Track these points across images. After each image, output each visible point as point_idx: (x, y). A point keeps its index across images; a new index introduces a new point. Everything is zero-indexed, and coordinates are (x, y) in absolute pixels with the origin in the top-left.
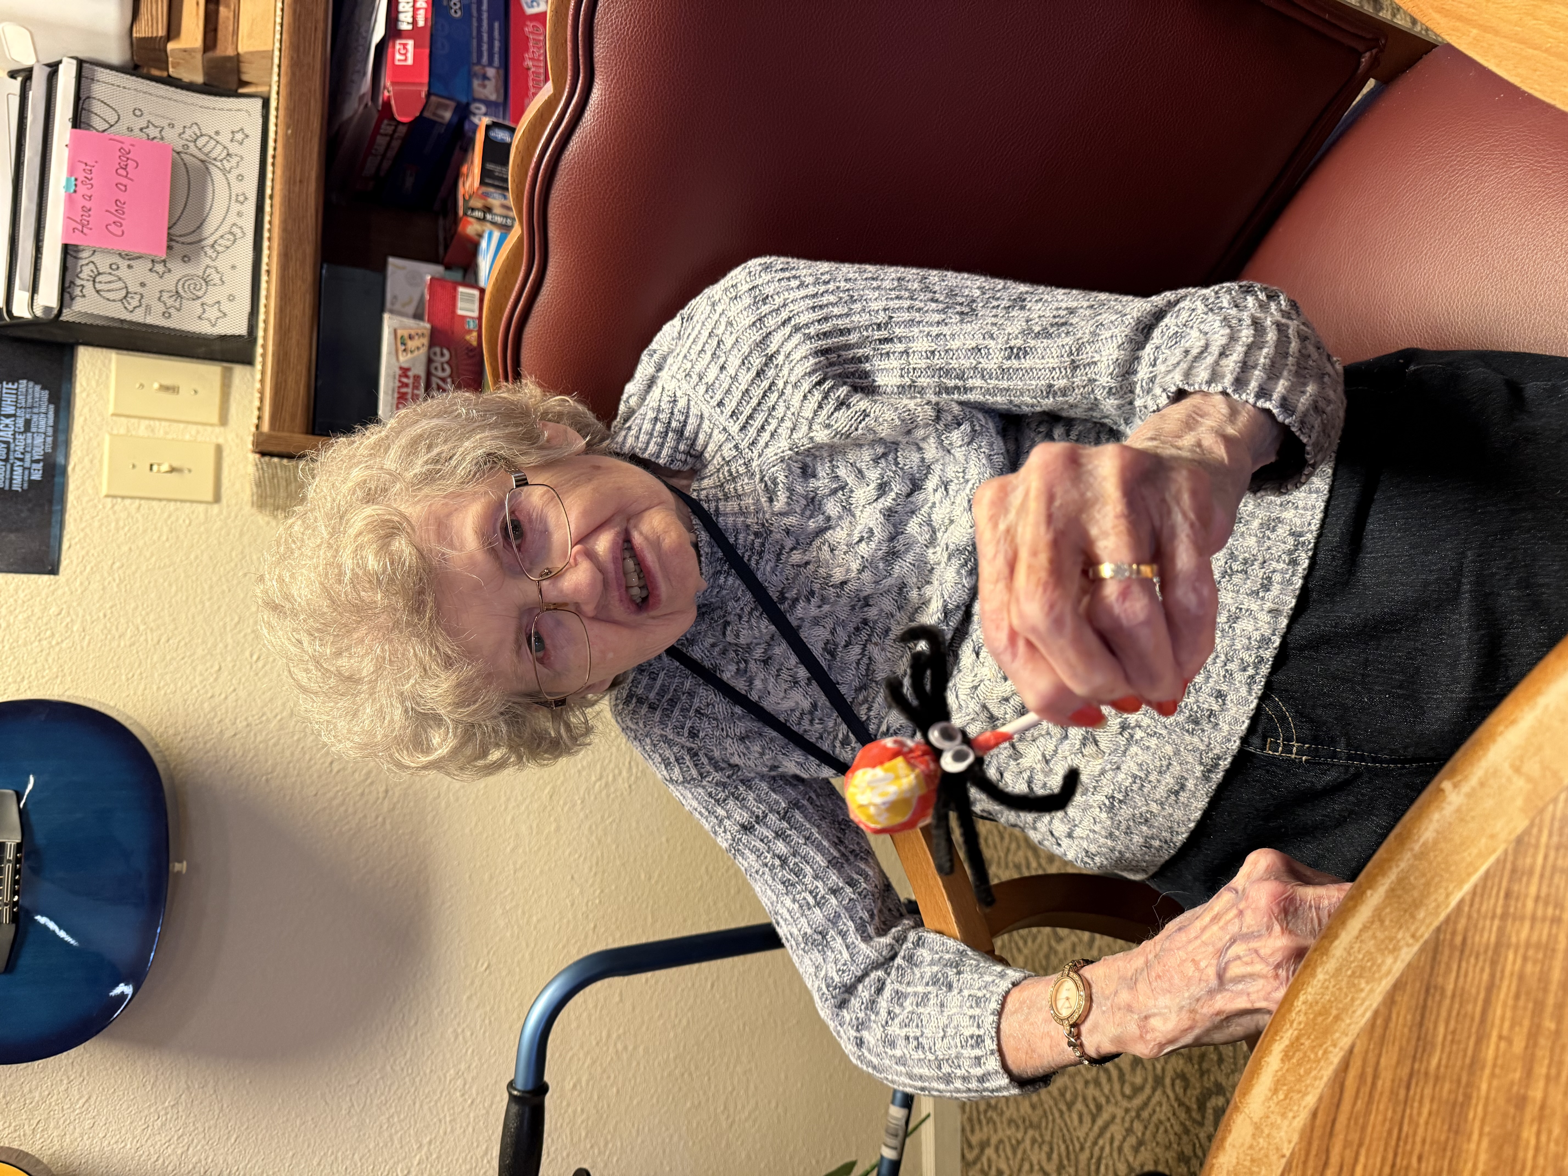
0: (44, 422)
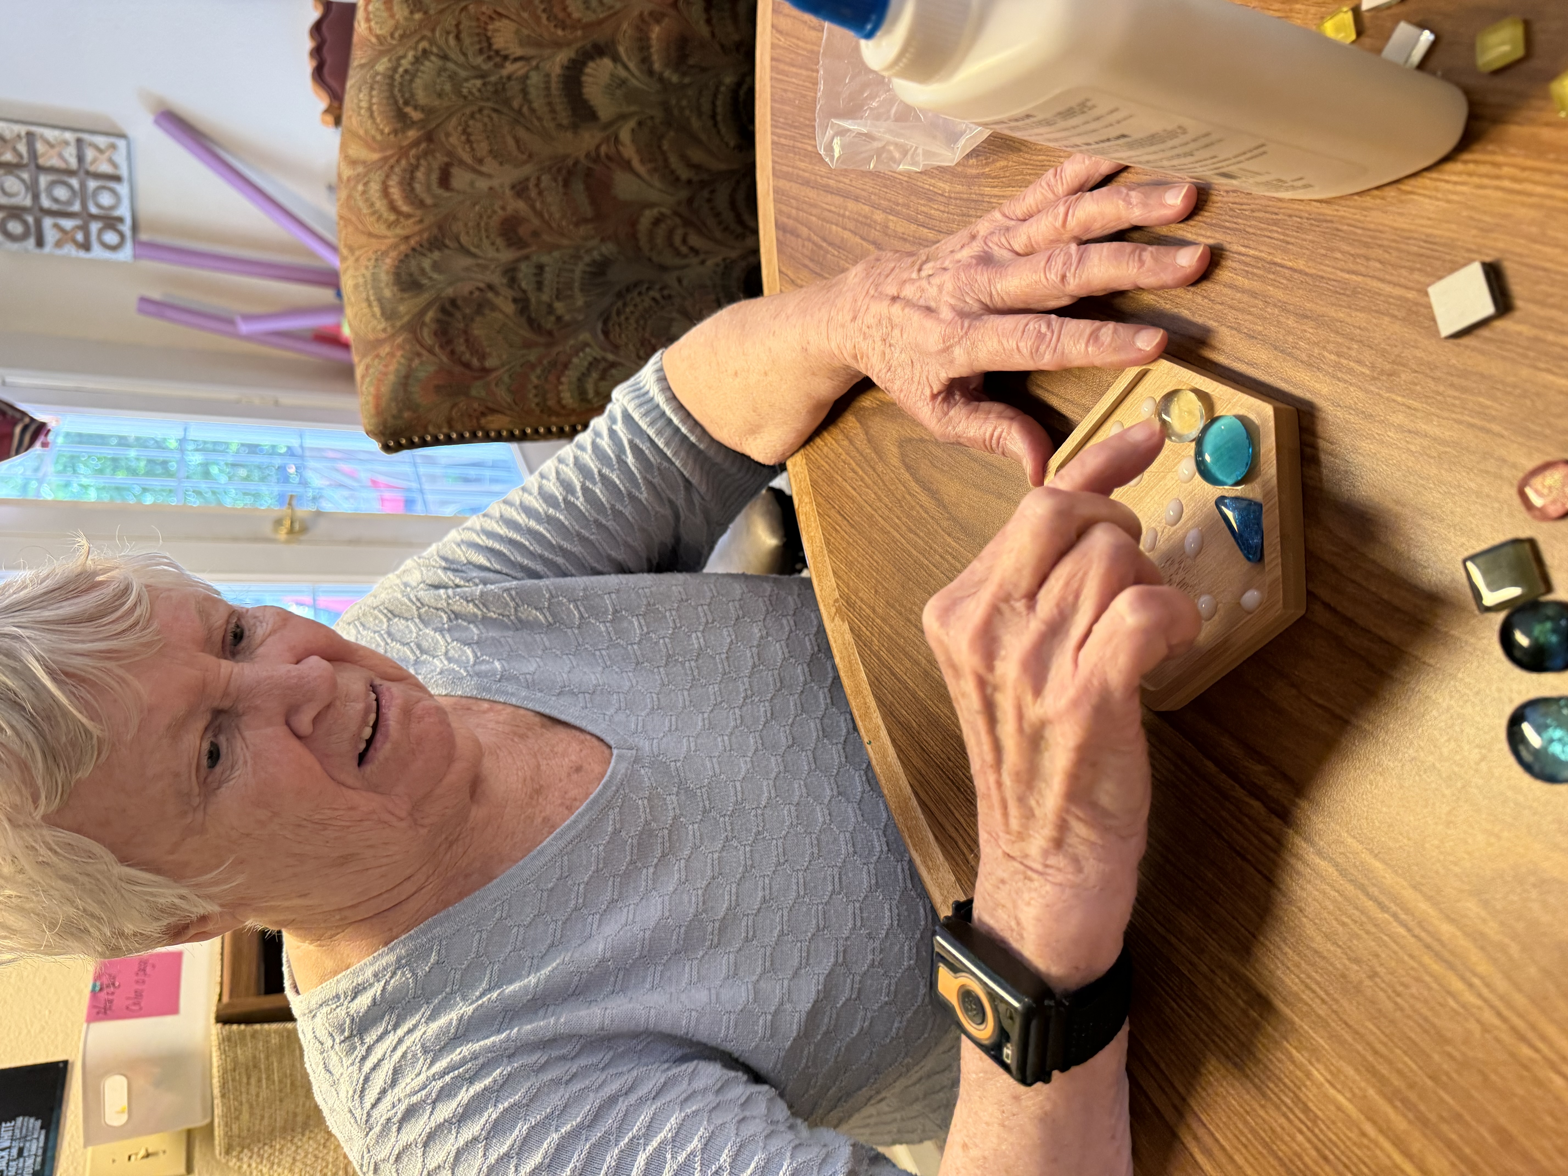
0: (34, 1147)
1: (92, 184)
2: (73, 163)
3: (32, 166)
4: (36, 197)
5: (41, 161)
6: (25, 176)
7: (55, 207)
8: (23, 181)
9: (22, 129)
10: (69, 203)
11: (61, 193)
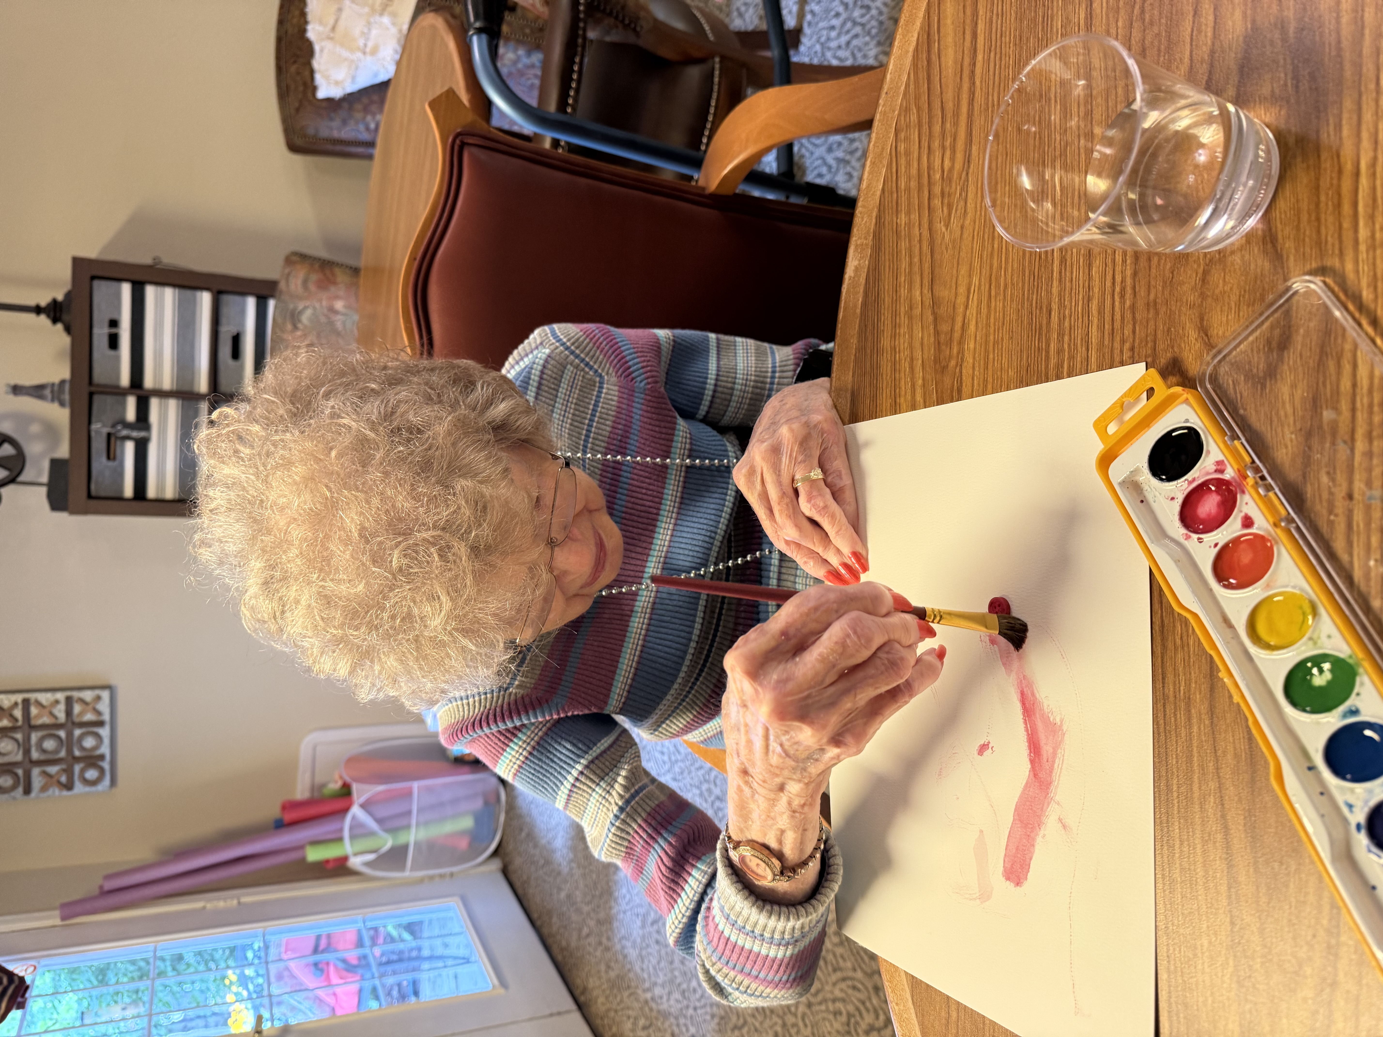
1: (77, 732)
2: (62, 716)
3: (26, 727)
4: (27, 752)
5: (34, 722)
6: (19, 736)
7: (43, 757)
8: (16, 740)
9: (19, 698)
10: (57, 751)
11: (49, 744)
